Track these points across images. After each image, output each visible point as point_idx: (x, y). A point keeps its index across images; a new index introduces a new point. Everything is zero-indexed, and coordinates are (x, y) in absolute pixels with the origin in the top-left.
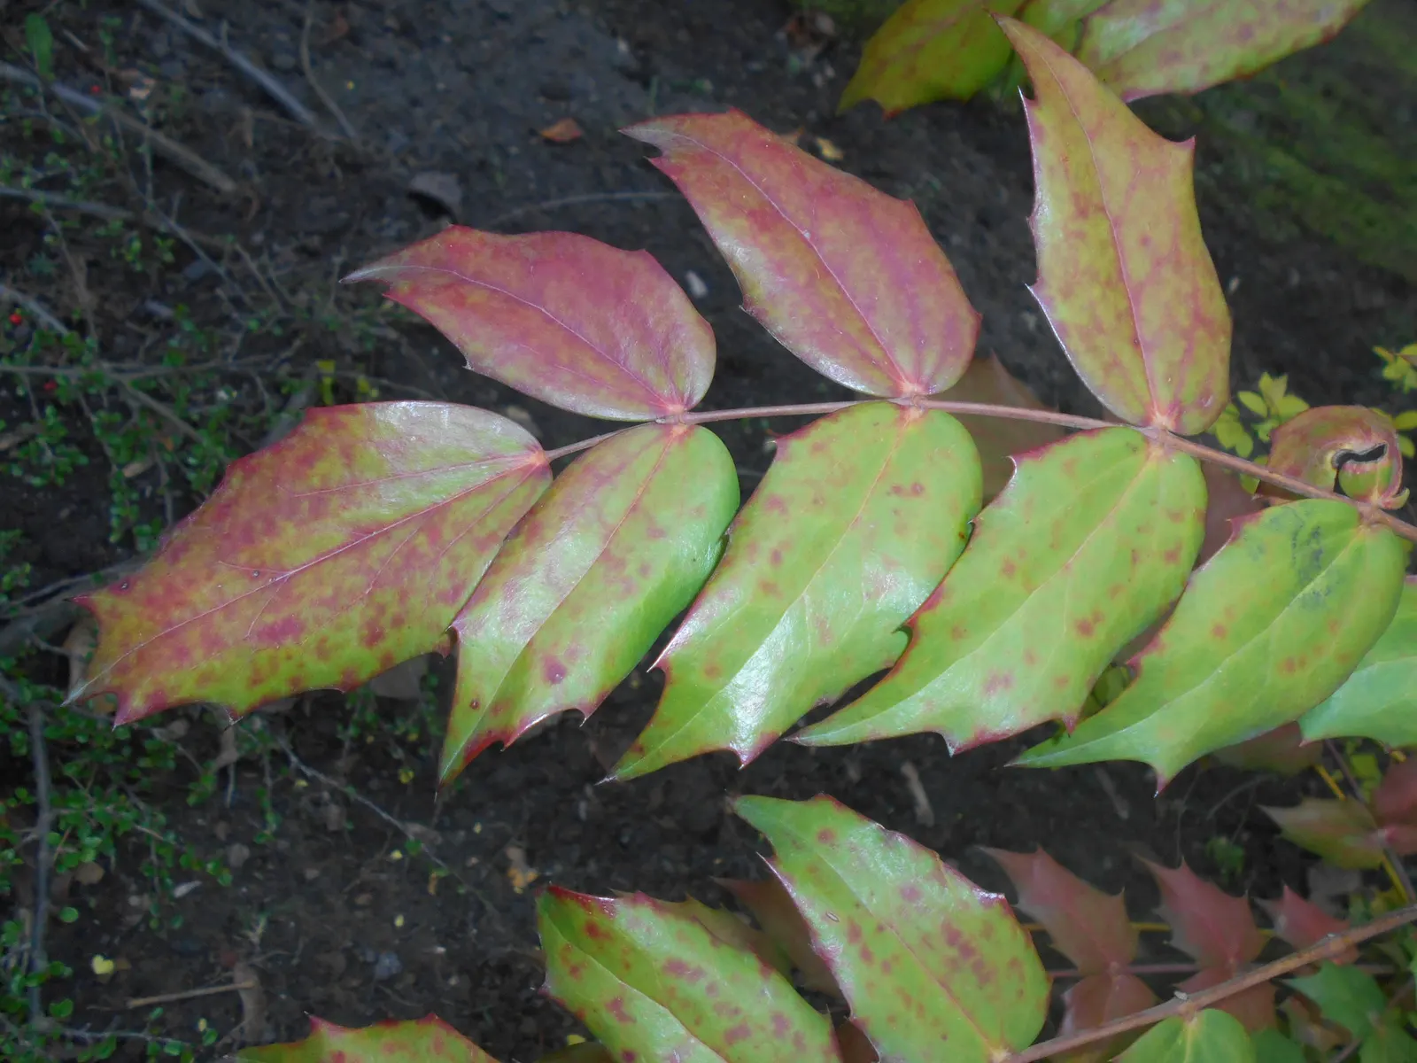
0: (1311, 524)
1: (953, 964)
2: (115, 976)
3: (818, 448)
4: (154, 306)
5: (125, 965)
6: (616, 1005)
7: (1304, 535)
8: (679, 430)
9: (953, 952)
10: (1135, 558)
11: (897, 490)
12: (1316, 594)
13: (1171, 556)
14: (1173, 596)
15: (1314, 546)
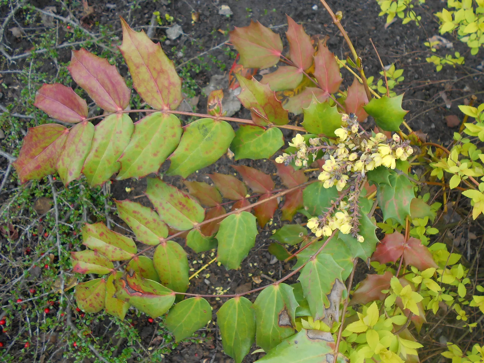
0: (202, 124)
1: (182, 208)
2: (131, 192)
3: (102, 127)
4: (108, 5)
5: (133, 189)
6: (127, 219)
7: (200, 127)
8: (85, 123)
9: (181, 206)
10: (165, 138)
11: (117, 133)
12: (209, 138)
13: (174, 136)
14: (177, 143)
15: (204, 128)
